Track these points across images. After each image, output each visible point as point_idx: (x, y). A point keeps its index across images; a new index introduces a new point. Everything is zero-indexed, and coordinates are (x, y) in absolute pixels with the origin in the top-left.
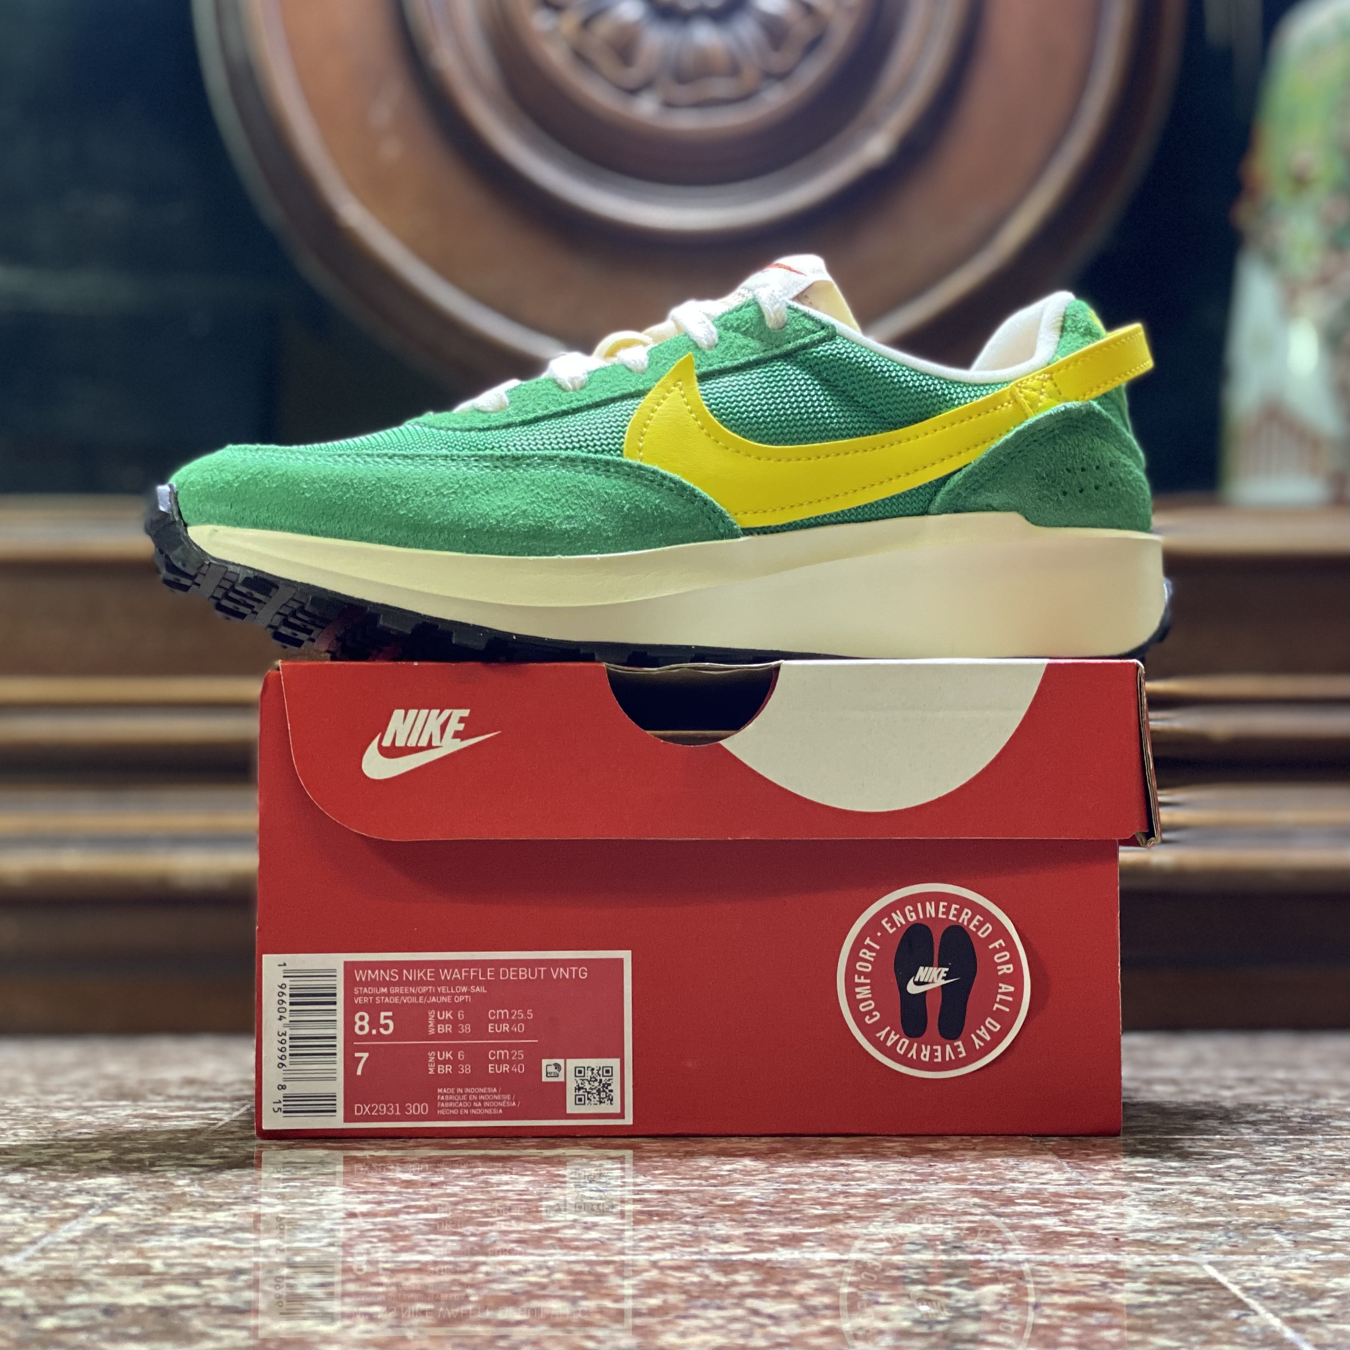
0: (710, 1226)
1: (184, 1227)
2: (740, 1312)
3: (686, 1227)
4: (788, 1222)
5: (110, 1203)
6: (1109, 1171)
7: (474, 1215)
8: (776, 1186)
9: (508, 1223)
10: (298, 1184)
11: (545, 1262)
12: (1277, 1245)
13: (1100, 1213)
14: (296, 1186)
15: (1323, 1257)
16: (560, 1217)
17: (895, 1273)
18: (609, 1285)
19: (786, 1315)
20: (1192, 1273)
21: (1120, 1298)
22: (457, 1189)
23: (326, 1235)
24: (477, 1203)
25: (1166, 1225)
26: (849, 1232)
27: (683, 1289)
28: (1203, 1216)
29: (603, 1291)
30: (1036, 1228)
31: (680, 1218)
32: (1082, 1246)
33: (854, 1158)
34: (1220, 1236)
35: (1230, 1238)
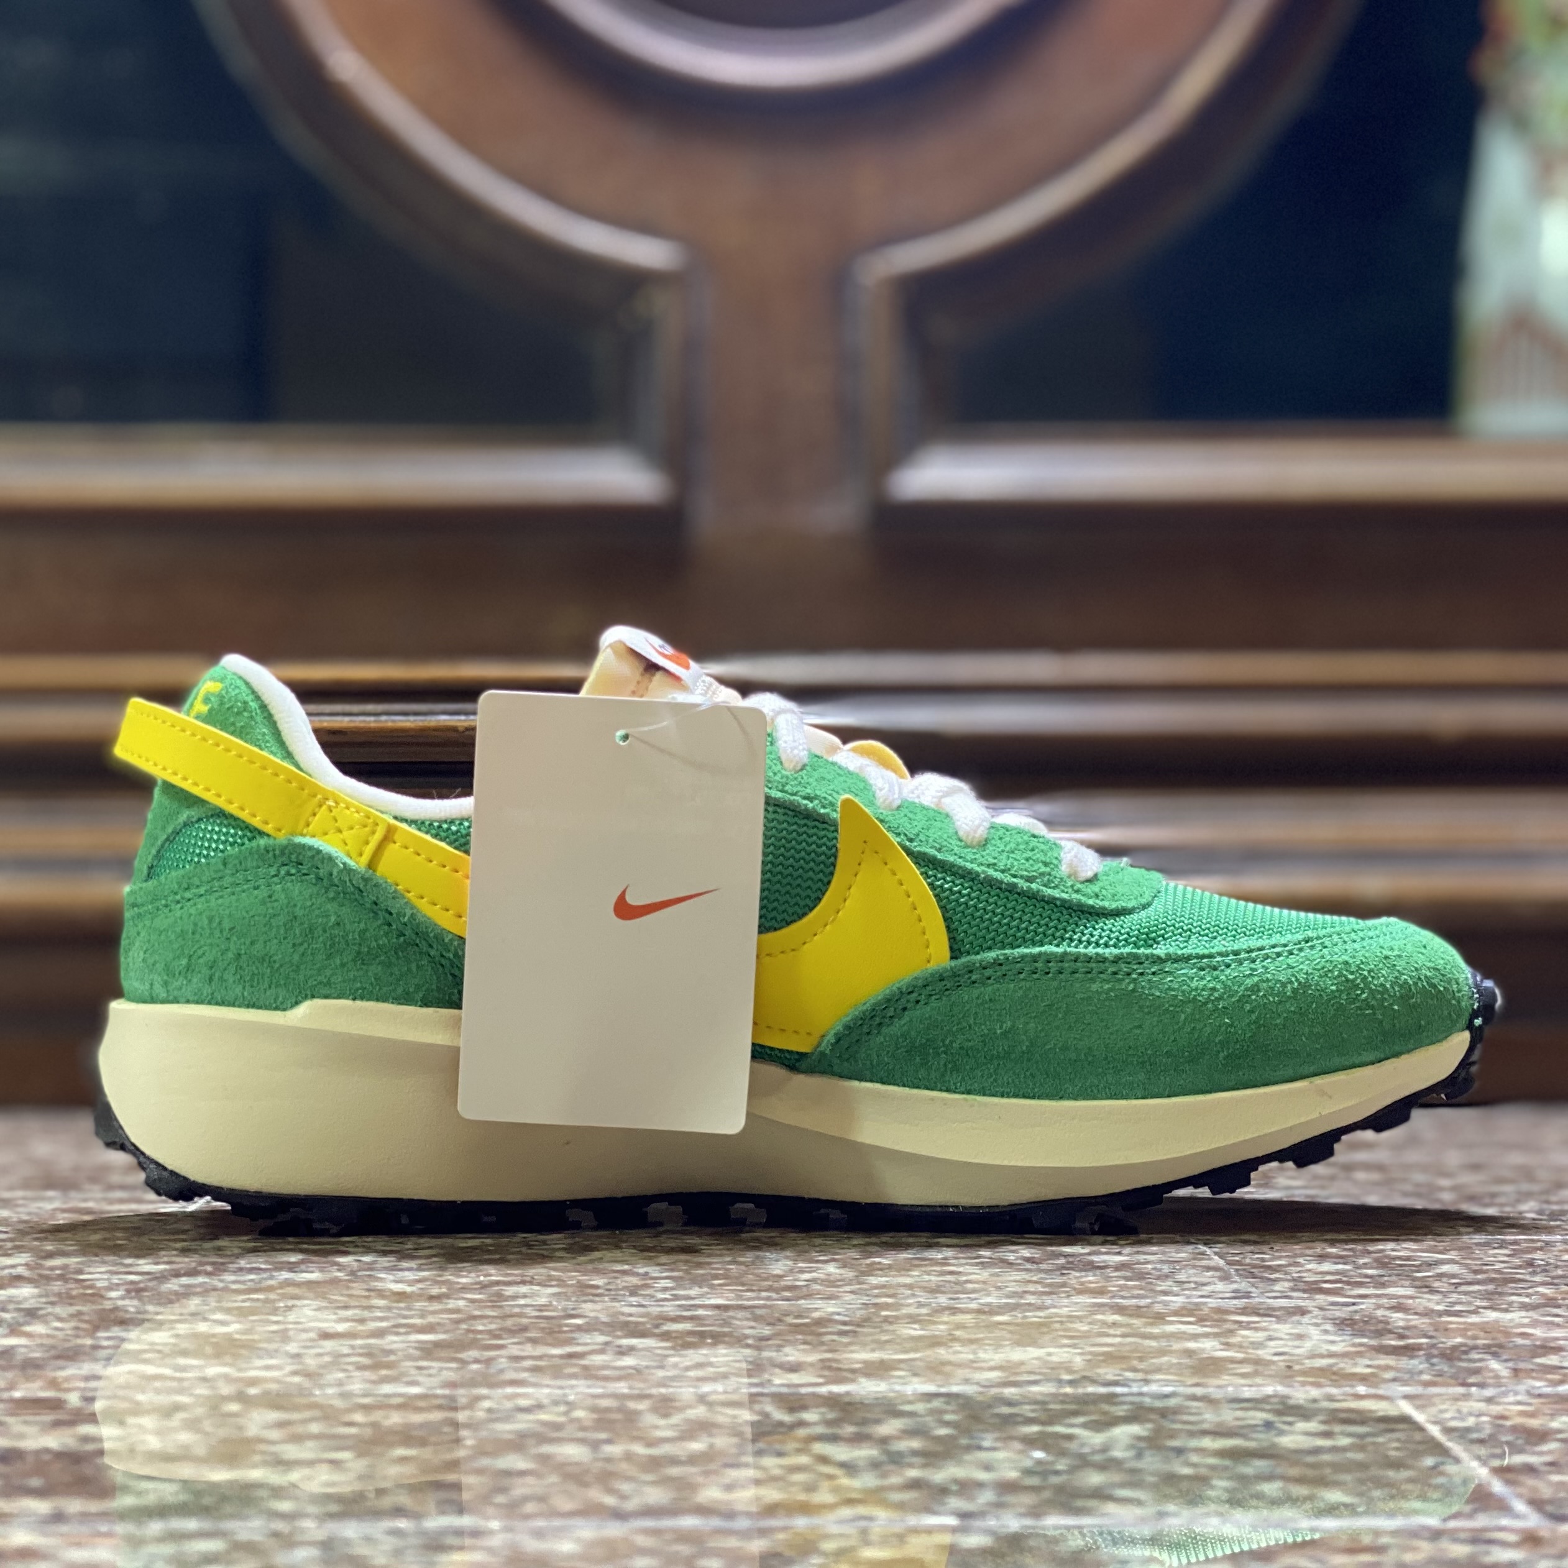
0: (778, 1351)
2: (803, 1460)
3: (747, 1353)
4: (874, 1346)
5: (21, 1320)
6: (1288, 1280)
7: (479, 1336)
8: (865, 1299)
9: (521, 1347)
10: (261, 1296)
11: (565, 1395)
12: (1491, 1374)
13: (1271, 1333)
14: (258, 1300)
15: (1549, 1390)
16: (586, 1338)
17: (1005, 1410)
18: (641, 1425)
19: (861, 1463)
20: (1381, 1409)
21: (1287, 1441)
22: (461, 1304)
23: (290, 1361)
24: (485, 1321)
25: (1353, 1349)
26: (952, 1358)
27: (733, 1430)
28: (1402, 1337)
29: (635, 1433)
30: (1189, 1353)
31: (739, 1341)
32: (1244, 1376)
33: (967, 1264)
34: (1421, 1363)
35: (1433, 1365)
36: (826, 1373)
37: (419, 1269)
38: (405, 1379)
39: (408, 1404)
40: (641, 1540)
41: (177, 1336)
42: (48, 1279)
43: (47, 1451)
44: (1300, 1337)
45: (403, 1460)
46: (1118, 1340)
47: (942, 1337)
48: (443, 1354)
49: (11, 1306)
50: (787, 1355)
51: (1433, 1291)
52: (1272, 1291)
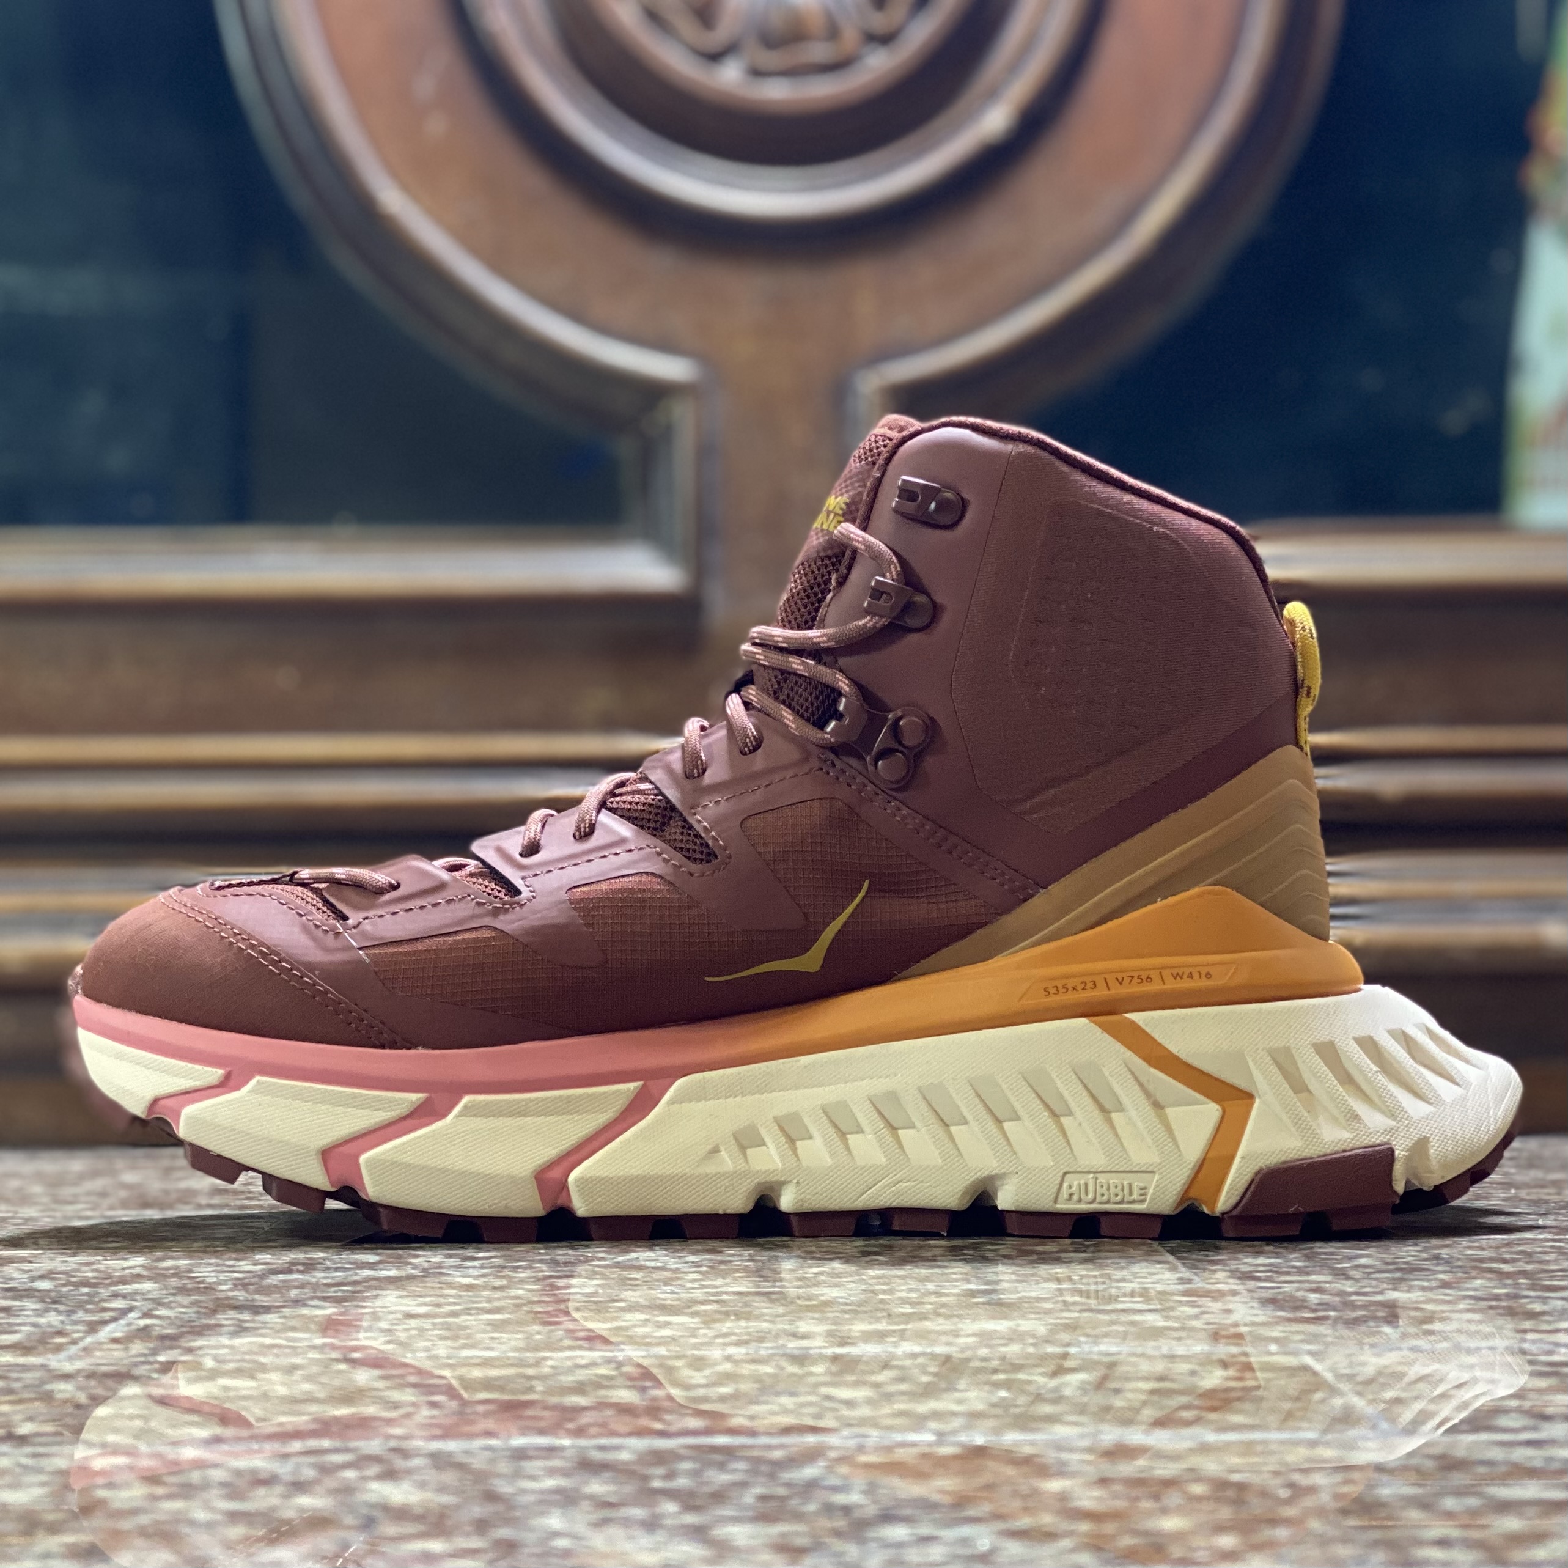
0: (791, 1324)
3: (764, 1326)
4: (871, 1320)
5: (150, 1307)
6: (1227, 1271)
7: (539, 1316)
8: (864, 1287)
12: (1384, 1337)
13: (1205, 1309)
14: (347, 1291)
17: (979, 1364)
18: (680, 1376)
19: (860, 1400)
20: (1287, 1361)
21: (1207, 1383)
25: (1271, 1320)
26: (936, 1328)
27: (758, 1380)
29: (675, 1382)
31: (757, 1317)
32: (1179, 1339)
33: (952, 1261)
34: (1327, 1329)
35: (1337, 1330)
37: (482, 1267)
39: (486, 1363)
40: (686, 1452)
41: (286, 1317)
42: (165, 1276)
44: (1228, 1311)
46: (1076, 1315)
49: (138, 1298)
51: (1348, 1278)
52: (1211, 1278)
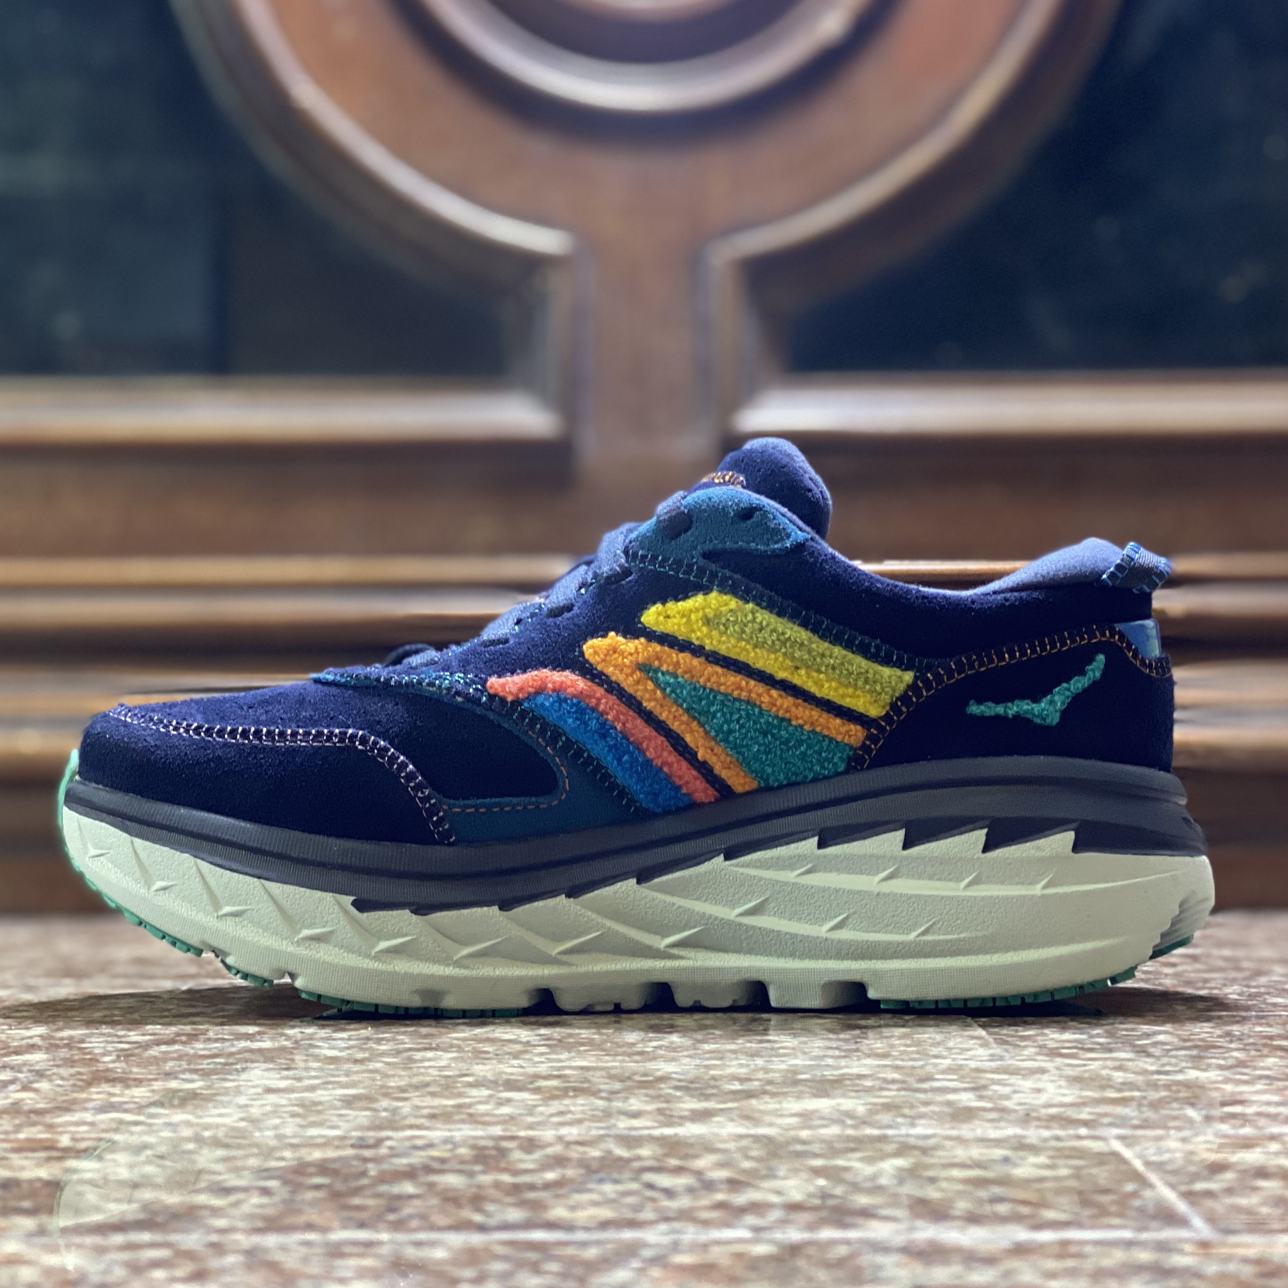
0: (624, 1102)
1: (99, 1103)
2: (634, 1186)
3: (600, 1103)
5: (31, 1079)
6: (1035, 1047)
7: (391, 1091)
8: (698, 1062)
9: (423, 1099)
10: (222, 1060)
11: (452, 1137)
12: (1187, 1120)
13: (1017, 1088)
14: (220, 1063)
15: (1231, 1132)
16: (474, 1092)
17: (799, 1147)
18: (509, 1159)
19: (680, 1189)
20: (1096, 1146)
21: (1021, 1172)
22: (379, 1065)
23: (240, 1110)
24: (397, 1079)
25: (1080, 1100)
26: (761, 1107)
27: (584, 1164)
28: (1120, 1090)
29: (504, 1166)
30: (949, 1103)
31: (595, 1093)
32: (992, 1121)
33: (781, 1034)
34: (1132, 1111)
35: (1142, 1112)
36: (661, 1118)
37: (349, 1039)
38: (329, 1124)
39: (328, 1143)
40: (500, 1250)
41: (153, 1091)
42: (57, 1047)
43: (39, 1180)
44: (1039, 1091)
45: (317, 1187)
46: (894, 1093)
47: (757, 1090)
48: (361, 1104)
49: (25, 1069)
50: (631, 1105)
51: (1149, 1055)
52: (1021, 1055)
